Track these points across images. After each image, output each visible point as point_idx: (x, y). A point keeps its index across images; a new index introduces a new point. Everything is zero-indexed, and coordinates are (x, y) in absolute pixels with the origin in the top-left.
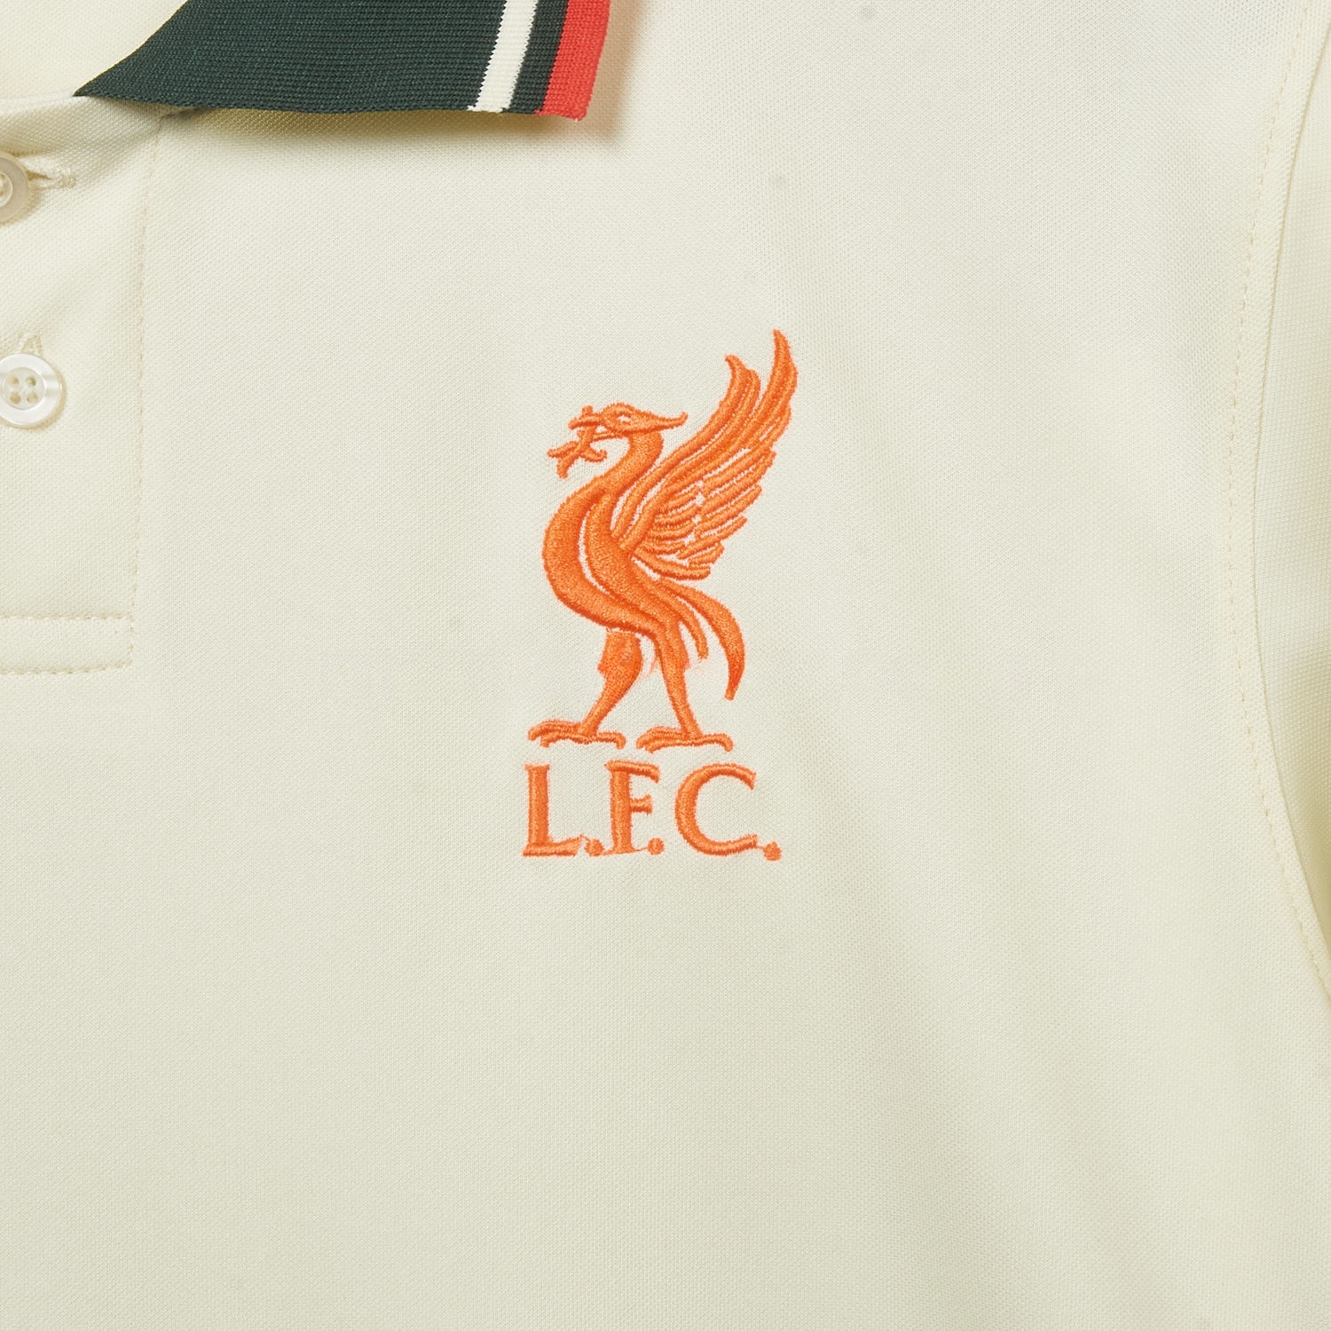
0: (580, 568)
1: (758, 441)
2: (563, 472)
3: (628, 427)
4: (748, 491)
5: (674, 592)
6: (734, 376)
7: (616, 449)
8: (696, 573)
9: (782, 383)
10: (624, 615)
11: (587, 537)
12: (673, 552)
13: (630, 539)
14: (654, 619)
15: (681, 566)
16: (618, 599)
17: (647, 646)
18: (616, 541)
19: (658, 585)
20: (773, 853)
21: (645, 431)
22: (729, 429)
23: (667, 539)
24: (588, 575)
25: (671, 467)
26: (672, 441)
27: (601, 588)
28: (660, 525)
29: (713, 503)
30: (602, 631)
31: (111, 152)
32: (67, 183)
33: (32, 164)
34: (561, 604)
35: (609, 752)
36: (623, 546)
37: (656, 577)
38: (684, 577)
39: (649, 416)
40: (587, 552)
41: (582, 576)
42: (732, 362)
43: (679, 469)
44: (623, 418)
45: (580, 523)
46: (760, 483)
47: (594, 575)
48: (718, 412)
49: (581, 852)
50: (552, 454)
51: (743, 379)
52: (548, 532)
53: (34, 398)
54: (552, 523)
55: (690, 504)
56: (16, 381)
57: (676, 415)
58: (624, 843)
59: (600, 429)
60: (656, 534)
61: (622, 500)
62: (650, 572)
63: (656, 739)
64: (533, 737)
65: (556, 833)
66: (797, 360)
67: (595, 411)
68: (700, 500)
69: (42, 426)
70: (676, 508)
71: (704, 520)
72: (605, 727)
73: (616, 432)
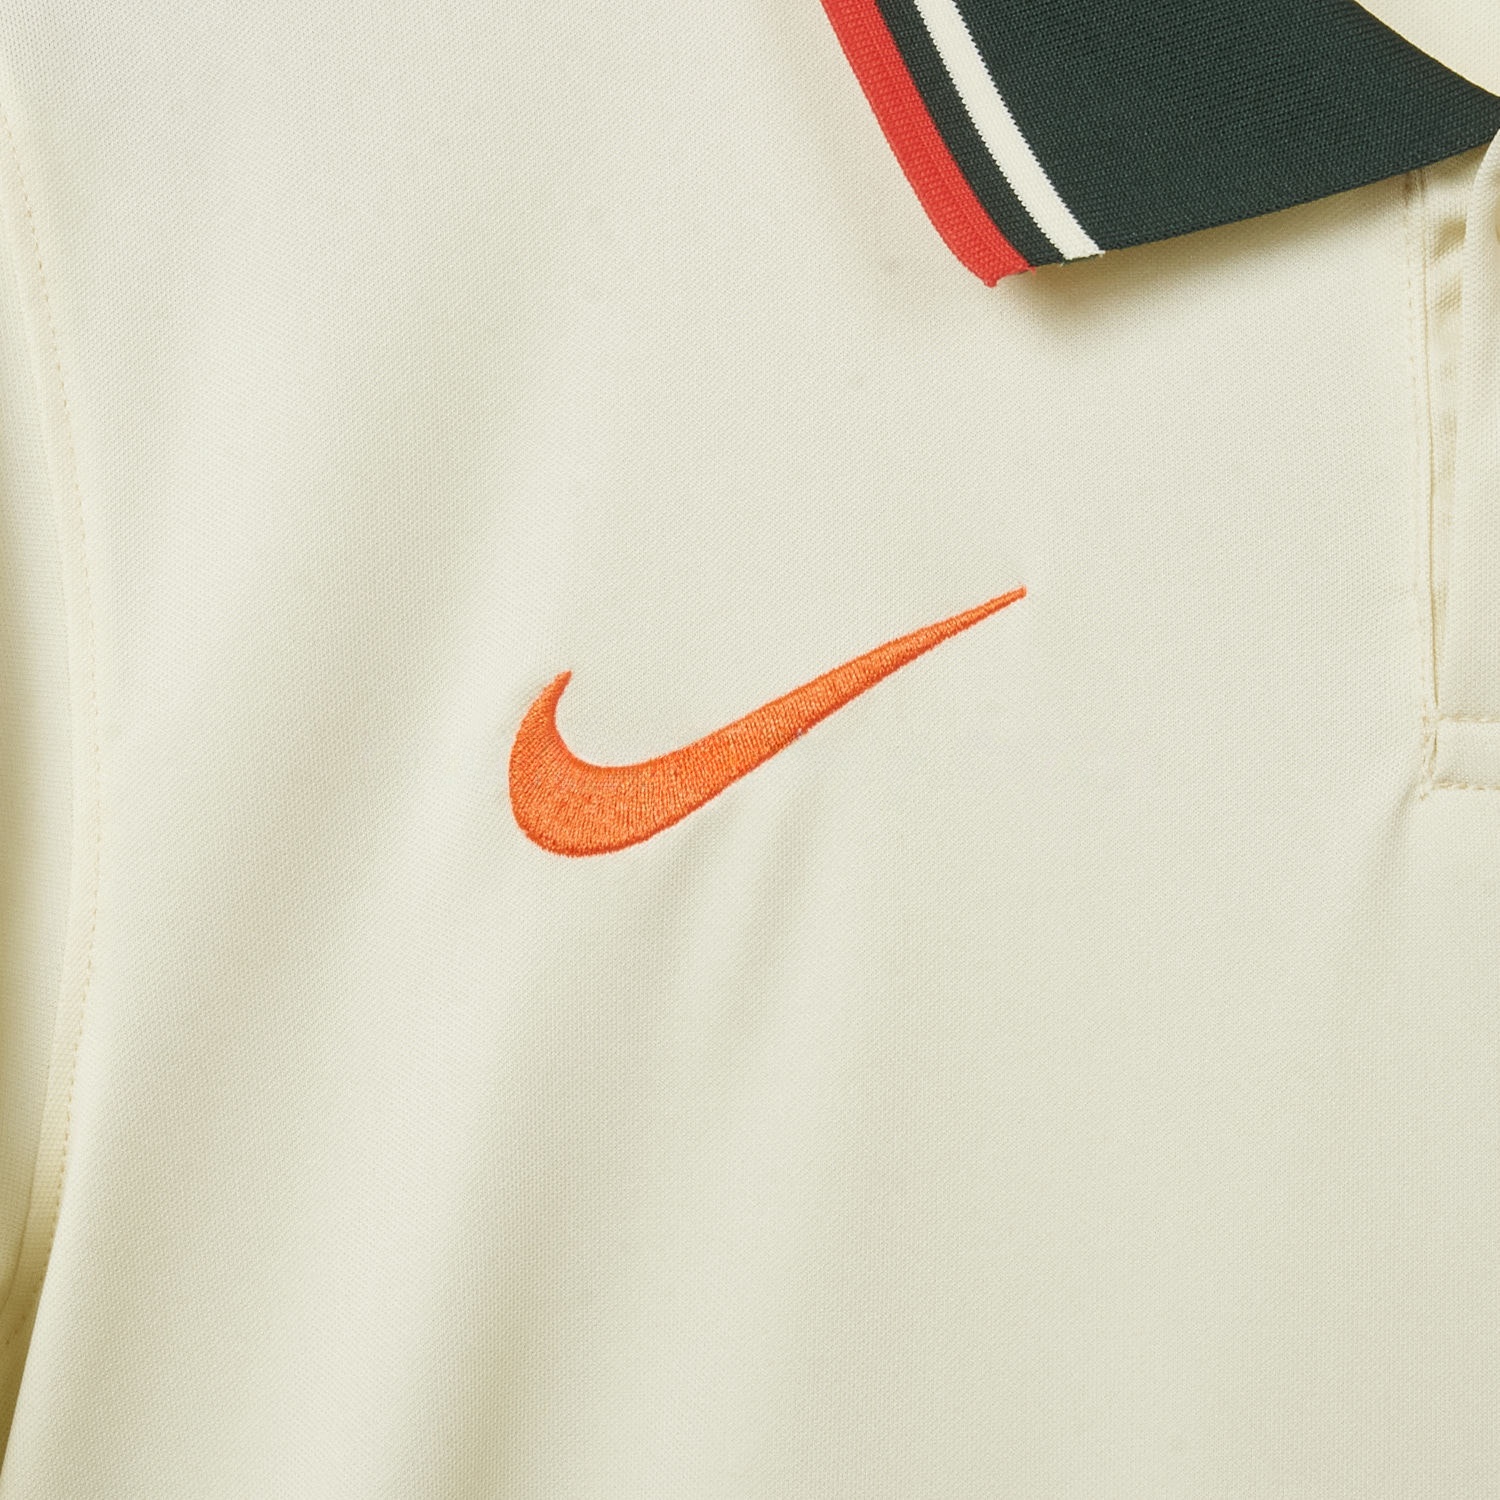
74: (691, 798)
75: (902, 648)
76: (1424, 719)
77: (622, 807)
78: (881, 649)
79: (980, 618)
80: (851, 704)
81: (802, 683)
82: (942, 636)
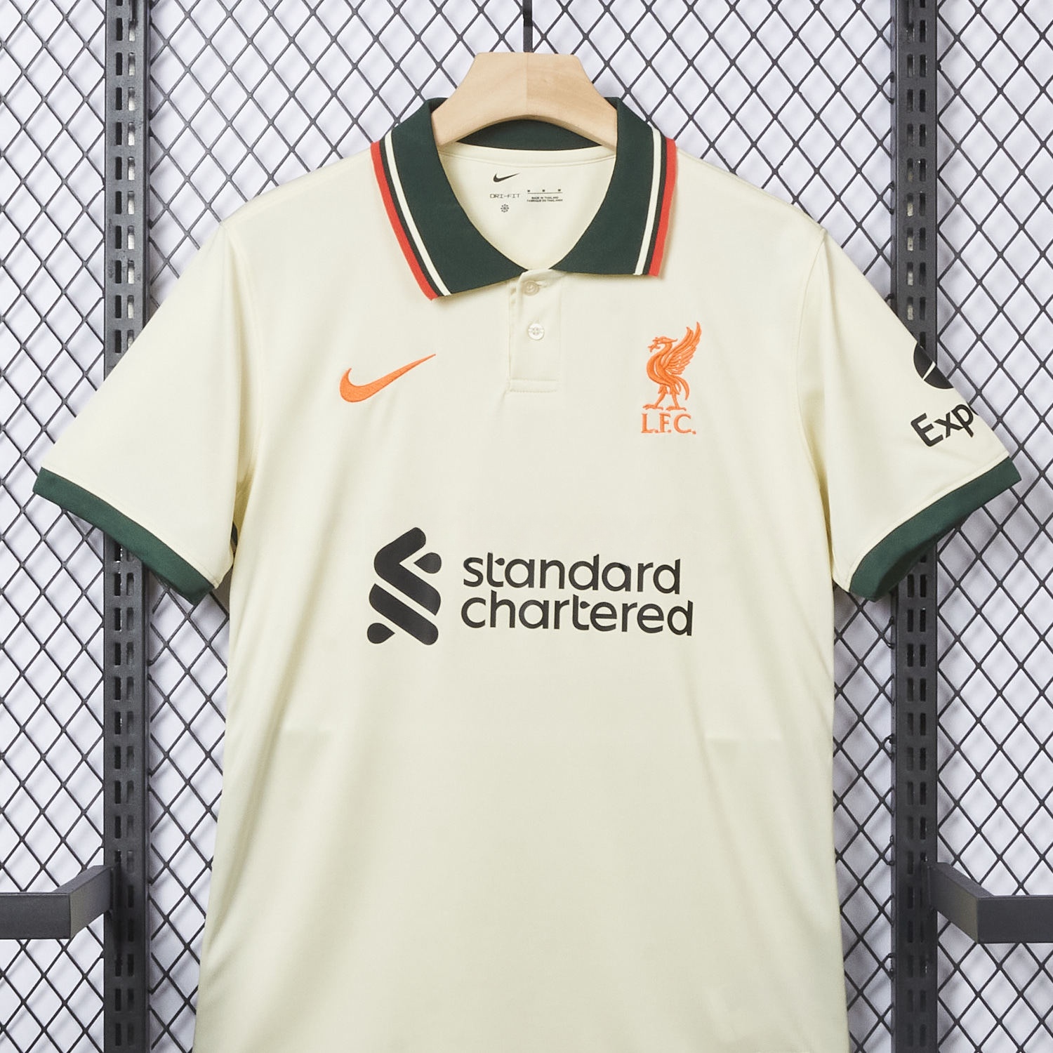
2: (651, 351)
3: (665, 342)
4: (690, 356)
5: (674, 377)
6: (688, 331)
7: (662, 346)
8: (679, 373)
9: (698, 333)
10: (663, 382)
11: (656, 365)
12: (674, 368)
13: (665, 365)
14: (670, 383)
15: (676, 372)
16: (662, 378)
17: (668, 389)
18: (662, 366)
19: (671, 375)
20: (694, 433)
21: (669, 343)
22: (686, 343)
23: (673, 366)
25: (675, 350)
26: (674, 345)
27: (659, 376)
28: (671, 363)
29: (683, 358)
30: (658, 386)
31: (555, 280)
32: (545, 287)
33: (538, 283)
34: (650, 379)
35: (660, 411)
38: (677, 374)
39: (669, 339)
40: (656, 368)
41: (655, 373)
42: (688, 328)
44: (664, 340)
45: (654, 362)
47: (657, 373)
48: (684, 339)
49: (654, 433)
50: (649, 347)
51: (690, 332)
52: (648, 364)
53: (538, 333)
54: (649, 362)
55: (678, 358)
56: (534, 330)
58: (663, 430)
59: (659, 342)
60: (671, 365)
61: (663, 357)
62: (669, 373)
63: (670, 408)
64: (644, 407)
65: (648, 428)
66: (701, 328)
67: (658, 338)
68: (680, 358)
69: (540, 339)
70: (675, 359)
71: (681, 362)
72: (659, 405)
73: (662, 343)
74: (374, 392)
76: (508, 379)
77: (361, 393)
78: (409, 365)
79: (427, 359)
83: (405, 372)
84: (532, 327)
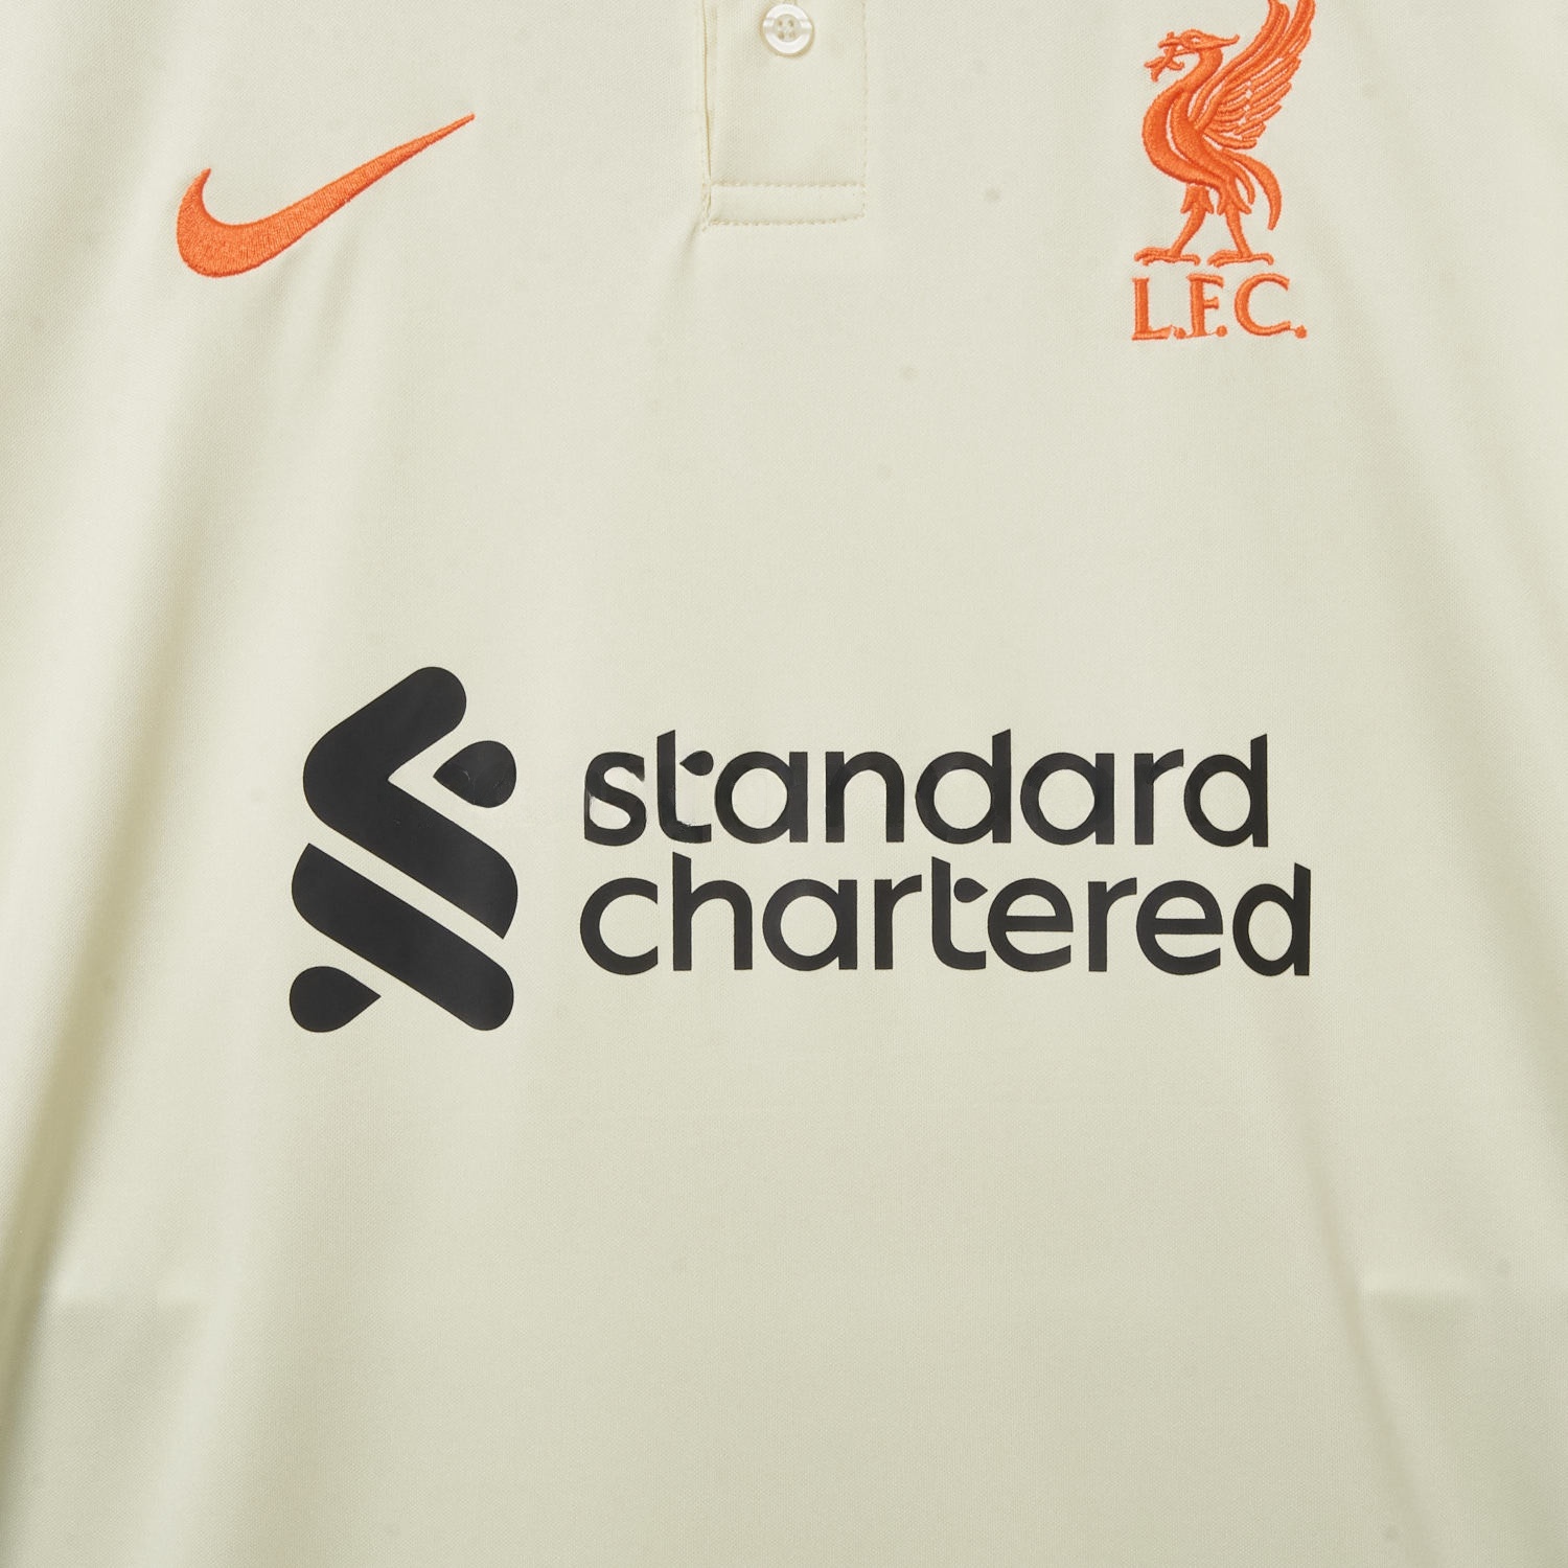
0: (1168, 144)
1: (1287, 53)
2: (1155, 78)
3: (1198, 46)
4: (1283, 87)
5: (1230, 158)
6: (1271, 9)
7: (1190, 61)
8: (1247, 144)
9: (1305, 12)
10: (1199, 176)
11: (1171, 122)
12: (1231, 130)
13: (1202, 122)
14: (1218, 177)
15: (1236, 140)
16: (1194, 164)
17: (1214, 196)
18: (1191, 124)
19: (1221, 154)
20: (1301, 333)
21: (1210, 48)
22: (1268, 45)
23: (1226, 122)
24: (1173, 147)
25: (1229, 72)
26: (1229, 55)
27: (1182, 156)
28: (1222, 112)
29: (1259, 96)
30: (1183, 186)
34: (1155, 168)
35: (1189, 268)
36: (1196, 127)
37: (1219, 148)
38: (1239, 148)
39: (1212, 38)
40: (1172, 132)
41: (1169, 149)
43: (1233, 74)
44: (1195, 40)
45: (1167, 113)
46: (1291, 81)
47: (1177, 148)
48: (1260, 34)
49: (1171, 337)
50: (1148, 66)
51: (1278, 10)
52: (1145, 119)
53: (793, 36)
54: (1148, 113)
55: (1243, 97)
56: (780, 24)
57: (1230, 36)
58: (1200, 330)
59: (1180, 48)
60: (1219, 118)
61: (1195, 96)
62: (1215, 145)
63: (1220, 259)
64: (1138, 259)
65: (1154, 324)
67: (1176, 35)
68: (1249, 94)
69: (800, 54)
70: (1232, 100)
71: (1252, 107)
72: (1185, 251)
73: (1189, 50)
74: (285, 242)
75: (404, 151)
76: (704, 185)
77: (243, 248)
78: (392, 152)
79: (449, 132)
80: (375, 184)
81: (346, 172)
82: (427, 144)
83: (378, 177)
84: (777, 12)
